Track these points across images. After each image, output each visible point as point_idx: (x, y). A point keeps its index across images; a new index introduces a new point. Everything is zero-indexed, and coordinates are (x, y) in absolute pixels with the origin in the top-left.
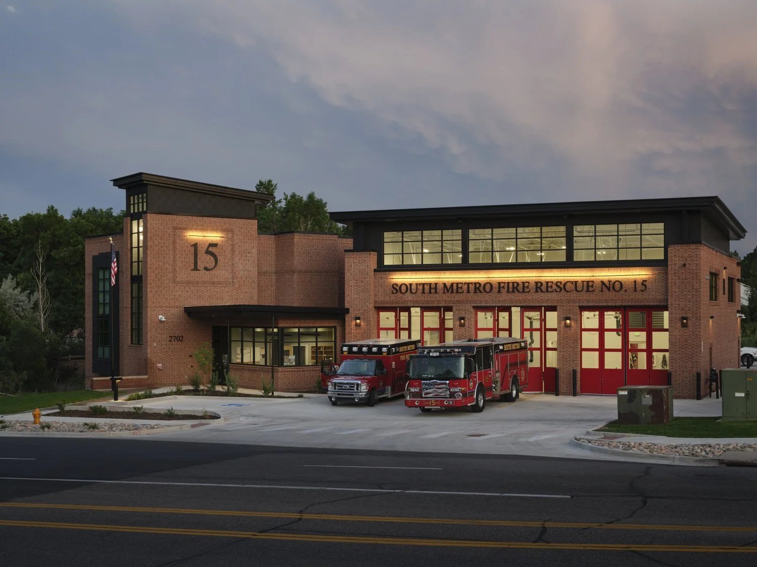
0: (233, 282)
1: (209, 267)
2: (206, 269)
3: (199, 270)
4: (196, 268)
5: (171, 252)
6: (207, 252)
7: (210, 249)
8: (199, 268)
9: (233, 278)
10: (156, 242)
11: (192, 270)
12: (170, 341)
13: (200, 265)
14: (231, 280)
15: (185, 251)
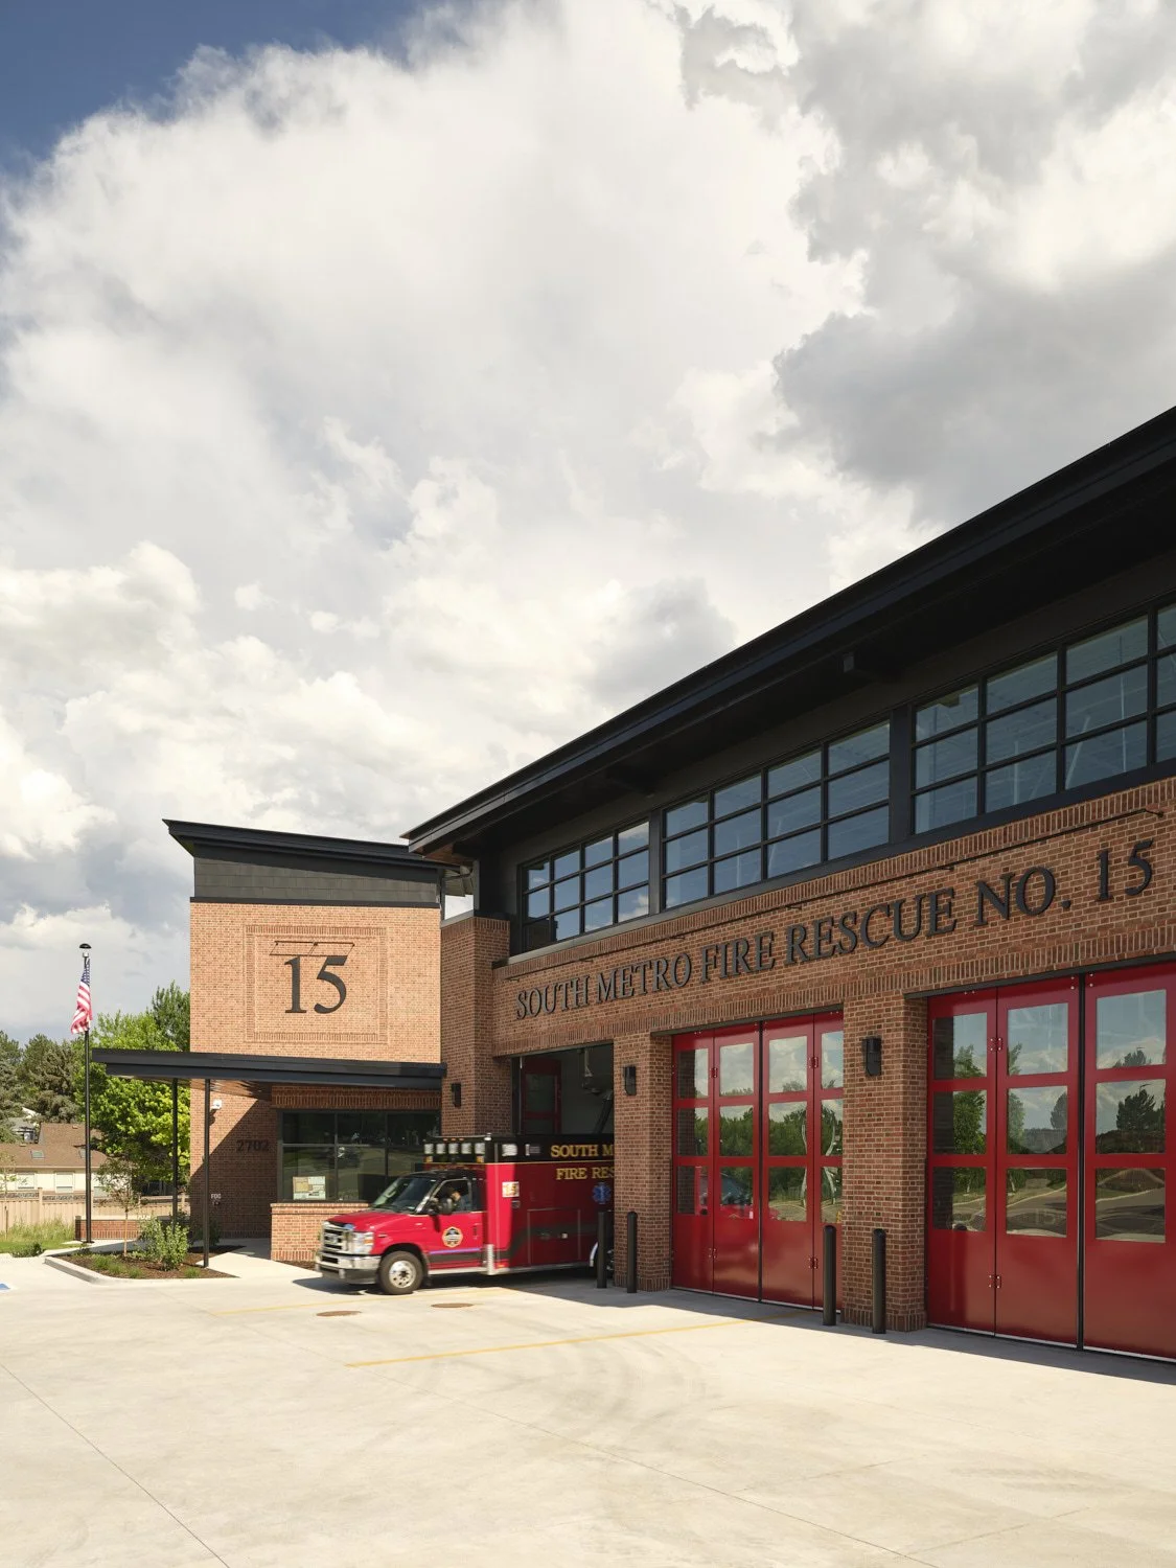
0: (382, 1035)
1: (326, 1006)
2: (319, 1009)
3: (305, 1012)
4: (296, 1008)
5: (241, 977)
6: (323, 976)
7: (330, 969)
8: (302, 1007)
9: (383, 1026)
10: (209, 958)
11: (287, 1012)
12: (239, 1150)
13: (307, 1002)
14: (378, 1032)
15: (272, 975)
